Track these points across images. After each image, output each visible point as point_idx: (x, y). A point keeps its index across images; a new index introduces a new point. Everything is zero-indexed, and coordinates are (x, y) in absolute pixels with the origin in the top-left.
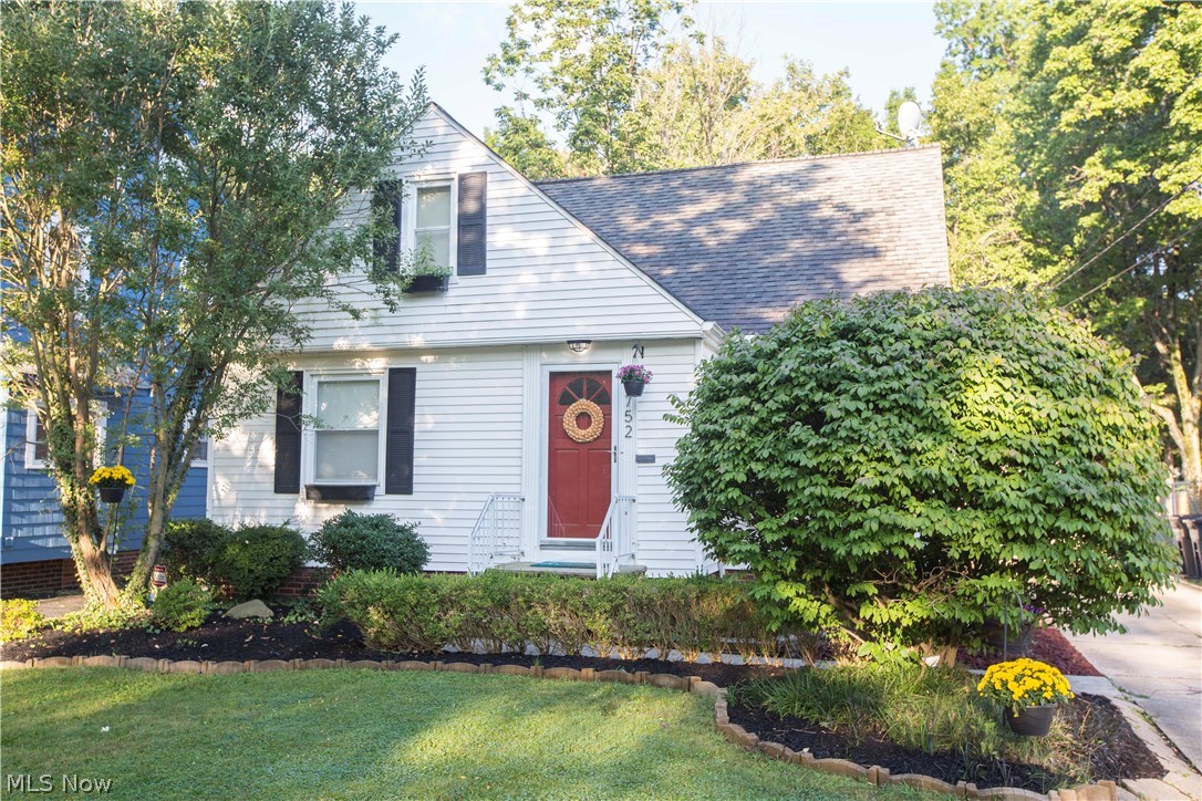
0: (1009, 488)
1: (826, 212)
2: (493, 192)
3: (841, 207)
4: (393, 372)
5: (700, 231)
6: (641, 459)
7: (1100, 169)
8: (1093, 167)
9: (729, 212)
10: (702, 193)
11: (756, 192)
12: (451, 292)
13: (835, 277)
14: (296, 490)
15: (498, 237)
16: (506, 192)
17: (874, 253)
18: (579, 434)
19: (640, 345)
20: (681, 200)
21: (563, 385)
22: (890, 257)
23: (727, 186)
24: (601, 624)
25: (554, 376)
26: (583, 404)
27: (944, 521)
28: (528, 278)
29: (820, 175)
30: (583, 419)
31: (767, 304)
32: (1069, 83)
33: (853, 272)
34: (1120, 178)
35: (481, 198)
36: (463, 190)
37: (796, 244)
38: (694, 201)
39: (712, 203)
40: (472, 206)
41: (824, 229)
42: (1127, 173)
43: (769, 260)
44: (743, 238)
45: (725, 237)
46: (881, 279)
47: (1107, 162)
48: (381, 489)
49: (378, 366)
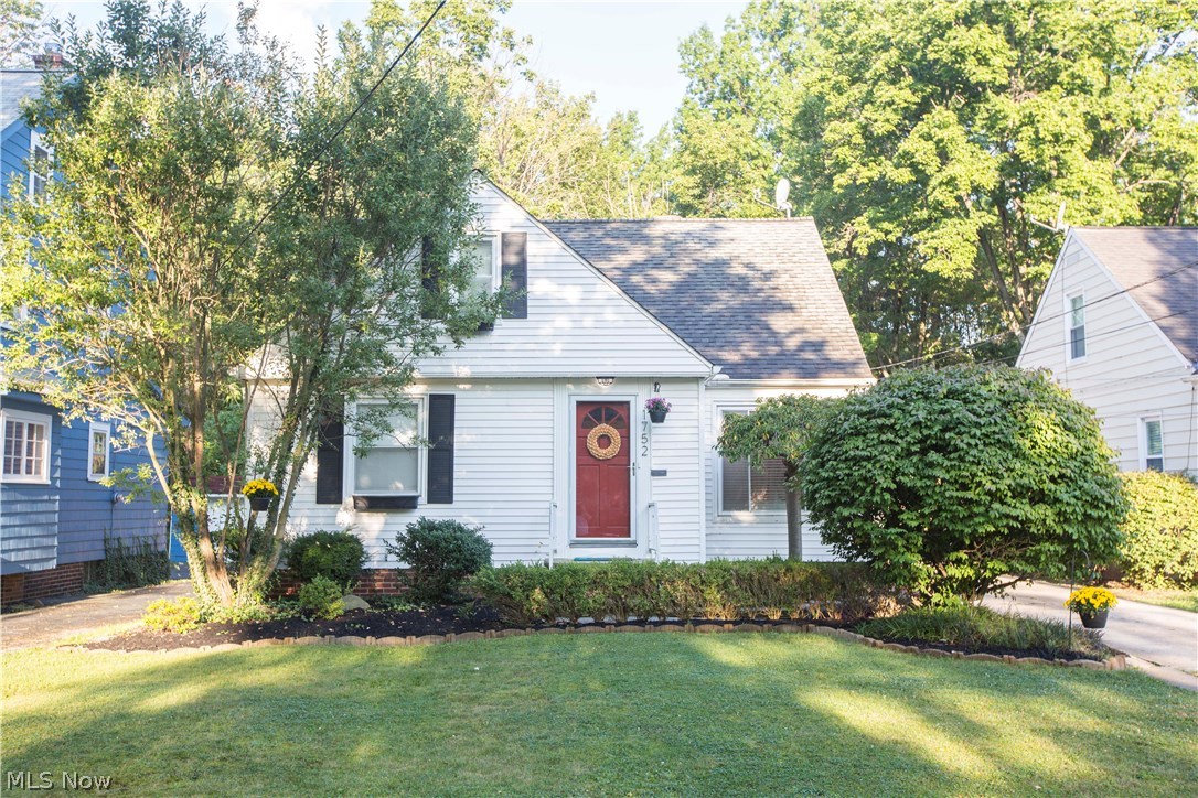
0: (1061, 491)
1: (738, 270)
2: (531, 249)
3: (748, 266)
4: (433, 398)
5: (636, 279)
6: (655, 473)
7: (867, 227)
8: (861, 224)
9: (657, 263)
10: (627, 244)
11: (672, 246)
12: (496, 332)
13: (767, 328)
14: (339, 500)
15: (537, 287)
16: (543, 250)
17: (790, 308)
18: (602, 453)
19: (656, 381)
20: (609, 249)
21: (586, 412)
22: (805, 314)
23: (646, 239)
24: (713, 594)
25: (580, 404)
26: (604, 428)
27: (1024, 510)
28: (562, 322)
29: (720, 235)
30: (604, 441)
31: (721, 348)
32: (843, 152)
33: (780, 322)
34: (881, 236)
35: (522, 252)
36: (505, 244)
37: (724, 296)
38: (623, 251)
39: (637, 254)
40: (513, 259)
41: (742, 285)
42: (887, 233)
43: (708, 310)
44: (681, 288)
45: (665, 287)
46: (802, 331)
47: (873, 222)
48: (423, 499)
49: (416, 391)
